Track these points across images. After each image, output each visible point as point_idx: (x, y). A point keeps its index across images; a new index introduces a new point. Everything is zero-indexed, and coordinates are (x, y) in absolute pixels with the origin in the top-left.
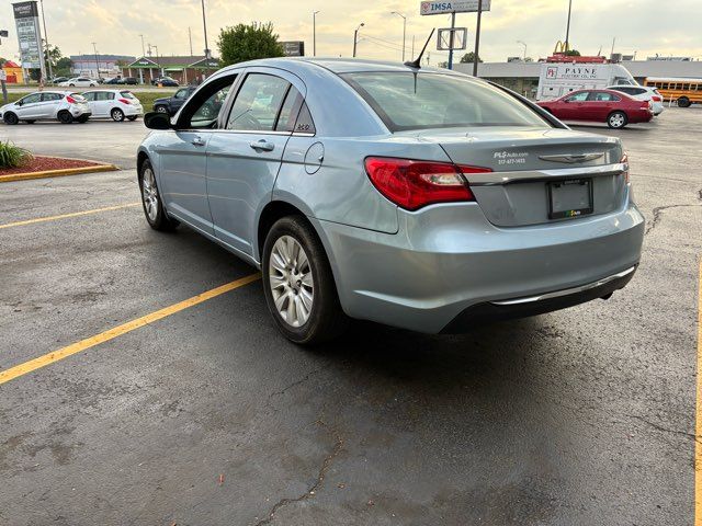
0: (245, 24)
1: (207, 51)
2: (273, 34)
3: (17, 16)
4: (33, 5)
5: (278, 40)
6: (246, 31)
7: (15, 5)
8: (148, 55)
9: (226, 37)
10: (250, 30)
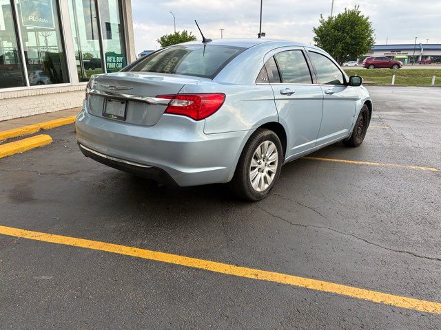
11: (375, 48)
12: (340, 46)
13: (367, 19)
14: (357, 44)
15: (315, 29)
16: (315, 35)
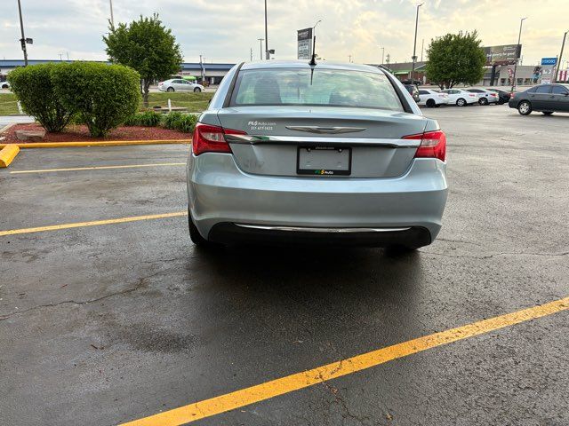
0: (452, 33)
1: (414, 58)
2: (476, 40)
3: (300, 39)
4: (310, 30)
5: (480, 46)
6: (453, 39)
7: (299, 32)
8: (385, 63)
9: (434, 45)
10: (457, 38)
11: (186, 67)
12: (146, 63)
13: (170, 31)
14: (166, 61)
15: (105, 38)
16: (107, 47)
